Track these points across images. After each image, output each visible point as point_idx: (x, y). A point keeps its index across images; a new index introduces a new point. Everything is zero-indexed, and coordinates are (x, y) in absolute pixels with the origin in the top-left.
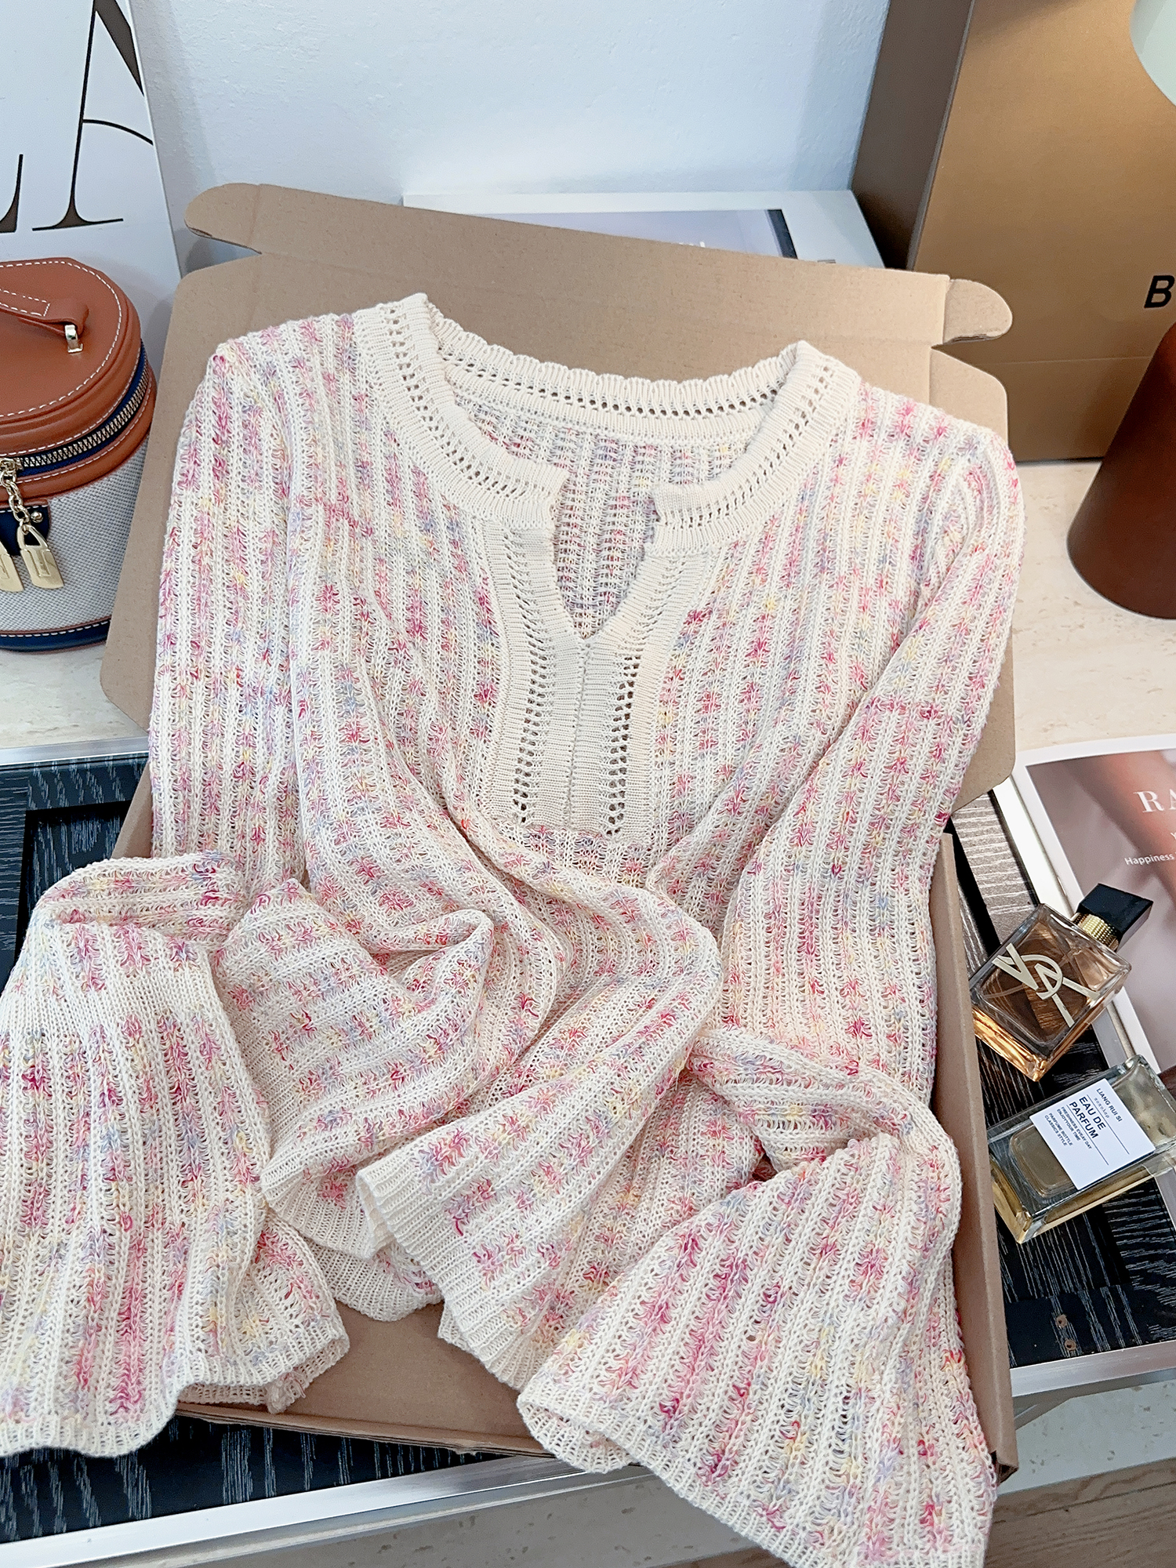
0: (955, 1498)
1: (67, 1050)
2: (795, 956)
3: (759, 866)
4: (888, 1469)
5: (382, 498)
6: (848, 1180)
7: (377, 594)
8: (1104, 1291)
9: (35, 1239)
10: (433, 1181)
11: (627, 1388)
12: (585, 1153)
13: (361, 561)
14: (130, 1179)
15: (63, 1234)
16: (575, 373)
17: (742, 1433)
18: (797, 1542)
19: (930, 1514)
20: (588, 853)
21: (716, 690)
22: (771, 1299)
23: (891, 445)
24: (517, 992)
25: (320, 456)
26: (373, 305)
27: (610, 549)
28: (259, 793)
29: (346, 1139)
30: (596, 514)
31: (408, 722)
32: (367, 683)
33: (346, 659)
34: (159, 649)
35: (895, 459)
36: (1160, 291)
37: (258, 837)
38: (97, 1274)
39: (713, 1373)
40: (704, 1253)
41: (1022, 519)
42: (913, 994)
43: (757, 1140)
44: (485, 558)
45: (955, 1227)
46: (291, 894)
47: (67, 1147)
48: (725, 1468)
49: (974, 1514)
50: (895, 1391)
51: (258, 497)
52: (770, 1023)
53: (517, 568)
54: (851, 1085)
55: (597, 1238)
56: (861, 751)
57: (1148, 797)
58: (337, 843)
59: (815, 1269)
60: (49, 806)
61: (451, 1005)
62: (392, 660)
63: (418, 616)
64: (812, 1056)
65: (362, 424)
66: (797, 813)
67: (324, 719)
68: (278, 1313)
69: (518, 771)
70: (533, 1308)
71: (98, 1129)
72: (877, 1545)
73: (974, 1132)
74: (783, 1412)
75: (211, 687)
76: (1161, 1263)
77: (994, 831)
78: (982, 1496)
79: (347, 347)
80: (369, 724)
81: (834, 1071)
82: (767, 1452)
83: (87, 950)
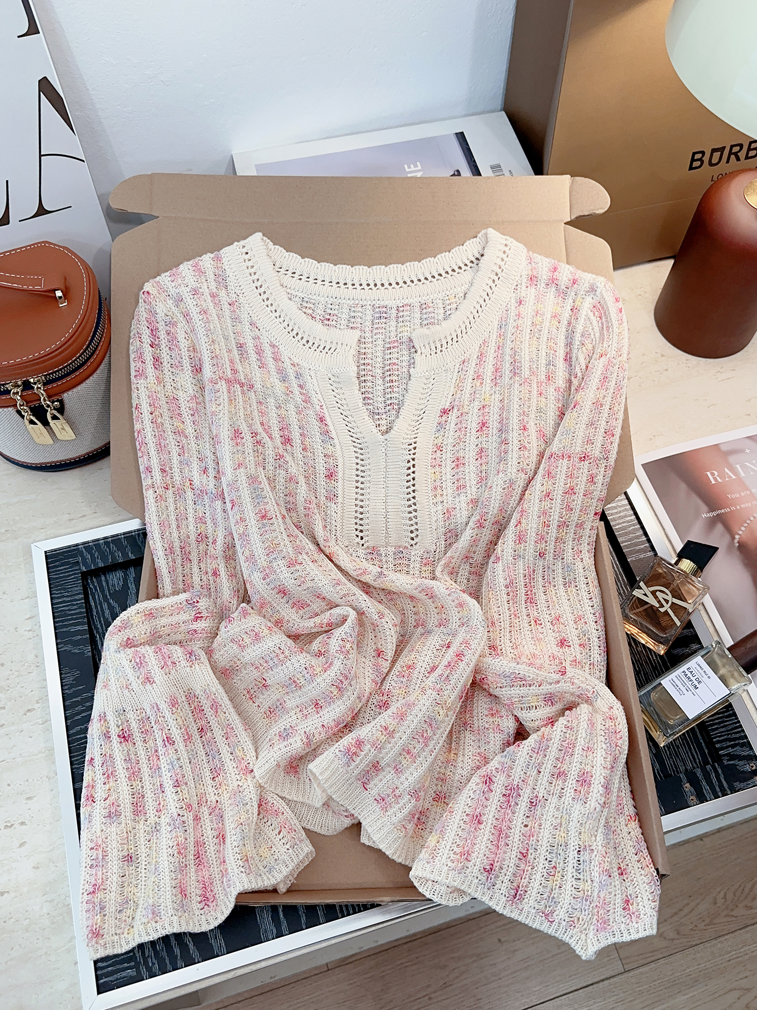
0: (640, 895)
1: (139, 718)
2: (524, 606)
3: (499, 558)
4: (604, 886)
5: (255, 365)
6: (568, 736)
7: (262, 424)
8: (709, 767)
9: (142, 822)
10: (349, 766)
11: (466, 862)
12: (427, 740)
13: (250, 406)
14: (186, 784)
15: (156, 818)
16: (356, 269)
17: (527, 876)
18: (561, 928)
19: (628, 905)
20: (401, 557)
21: (462, 455)
22: (534, 804)
23: (548, 291)
24: (374, 647)
25: (217, 350)
26: (232, 244)
27: (390, 375)
28: (213, 550)
29: (296, 744)
30: (379, 354)
31: (291, 499)
32: (266, 483)
33: (253, 471)
34: (143, 476)
35: (551, 300)
36: (697, 160)
37: (215, 574)
38: (180, 839)
39: (508, 847)
40: (496, 784)
41: (626, 332)
42: (591, 618)
43: (516, 716)
44: (319, 394)
45: (626, 752)
46: (245, 614)
47: (149, 770)
48: (520, 895)
49: (650, 902)
50: (603, 845)
51: (182, 376)
52: (515, 646)
53: (338, 397)
54: (563, 681)
55: (437, 779)
56: (548, 486)
57: (713, 474)
58: (264, 579)
59: (555, 785)
60: (93, 567)
61: (342, 666)
62: (277, 466)
63: (286, 433)
64: (540, 668)
65: (236, 319)
66: (516, 526)
67: (246, 509)
68: (276, 843)
69: (356, 518)
70: (410, 823)
71: (165, 759)
72: (602, 924)
73: (631, 696)
74: (546, 862)
75: (176, 493)
76: (738, 748)
77: (626, 510)
78: (653, 892)
79: (220, 273)
80: (272, 508)
81: (553, 675)
82: (541, 884)
83: (141, 663)
